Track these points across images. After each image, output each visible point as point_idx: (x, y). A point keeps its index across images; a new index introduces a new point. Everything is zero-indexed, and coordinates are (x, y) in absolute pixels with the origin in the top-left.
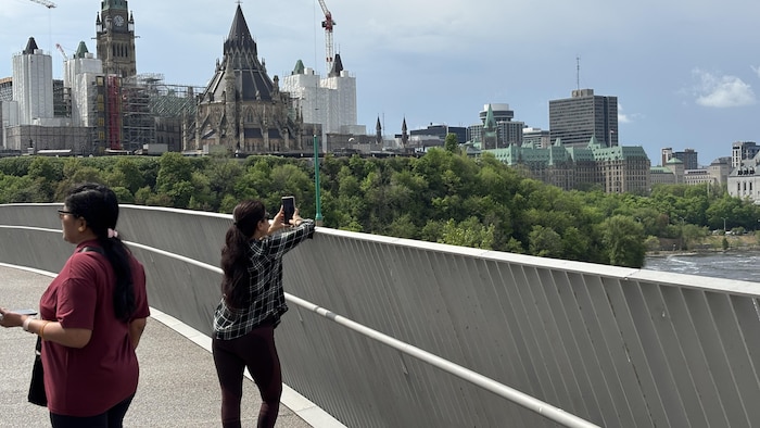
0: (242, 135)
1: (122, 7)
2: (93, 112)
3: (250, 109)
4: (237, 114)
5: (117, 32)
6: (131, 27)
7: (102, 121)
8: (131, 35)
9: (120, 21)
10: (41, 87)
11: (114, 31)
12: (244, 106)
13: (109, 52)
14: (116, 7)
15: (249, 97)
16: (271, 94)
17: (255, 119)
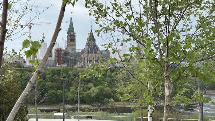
0: (88, 62)
1: (72, 30)
4: (87, 57)
6: (75, 34)
7: (57, 58)
8: (74, 36)
9: (72, 33)
10: (44, 51)
11: (70, 36)
12: (90, 55)
13: (69, 41)
14: (71, 30)
15: (91, 52)
16: (97, 52)
17: (92, 58)
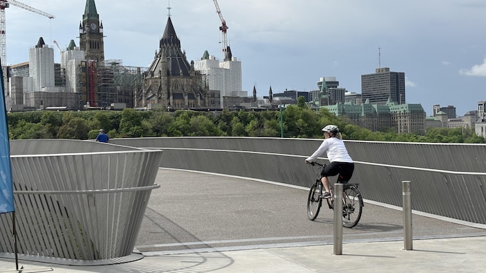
0: (171, 97)
1: (95, 18)
2: (79, 83)
3: (176, 81)
4: (168, 85)
5: (93, 33)
6: (101, 30)
7: (84, 89)
8: (101, 35)
9: (94, 27)
10: (47, 68)
11: (91, 33)
12: (173, 80)
13: (87, 45)
14: (92, 18)
15: (175, 74)
16: (189, 72)
17: (179, 87)
